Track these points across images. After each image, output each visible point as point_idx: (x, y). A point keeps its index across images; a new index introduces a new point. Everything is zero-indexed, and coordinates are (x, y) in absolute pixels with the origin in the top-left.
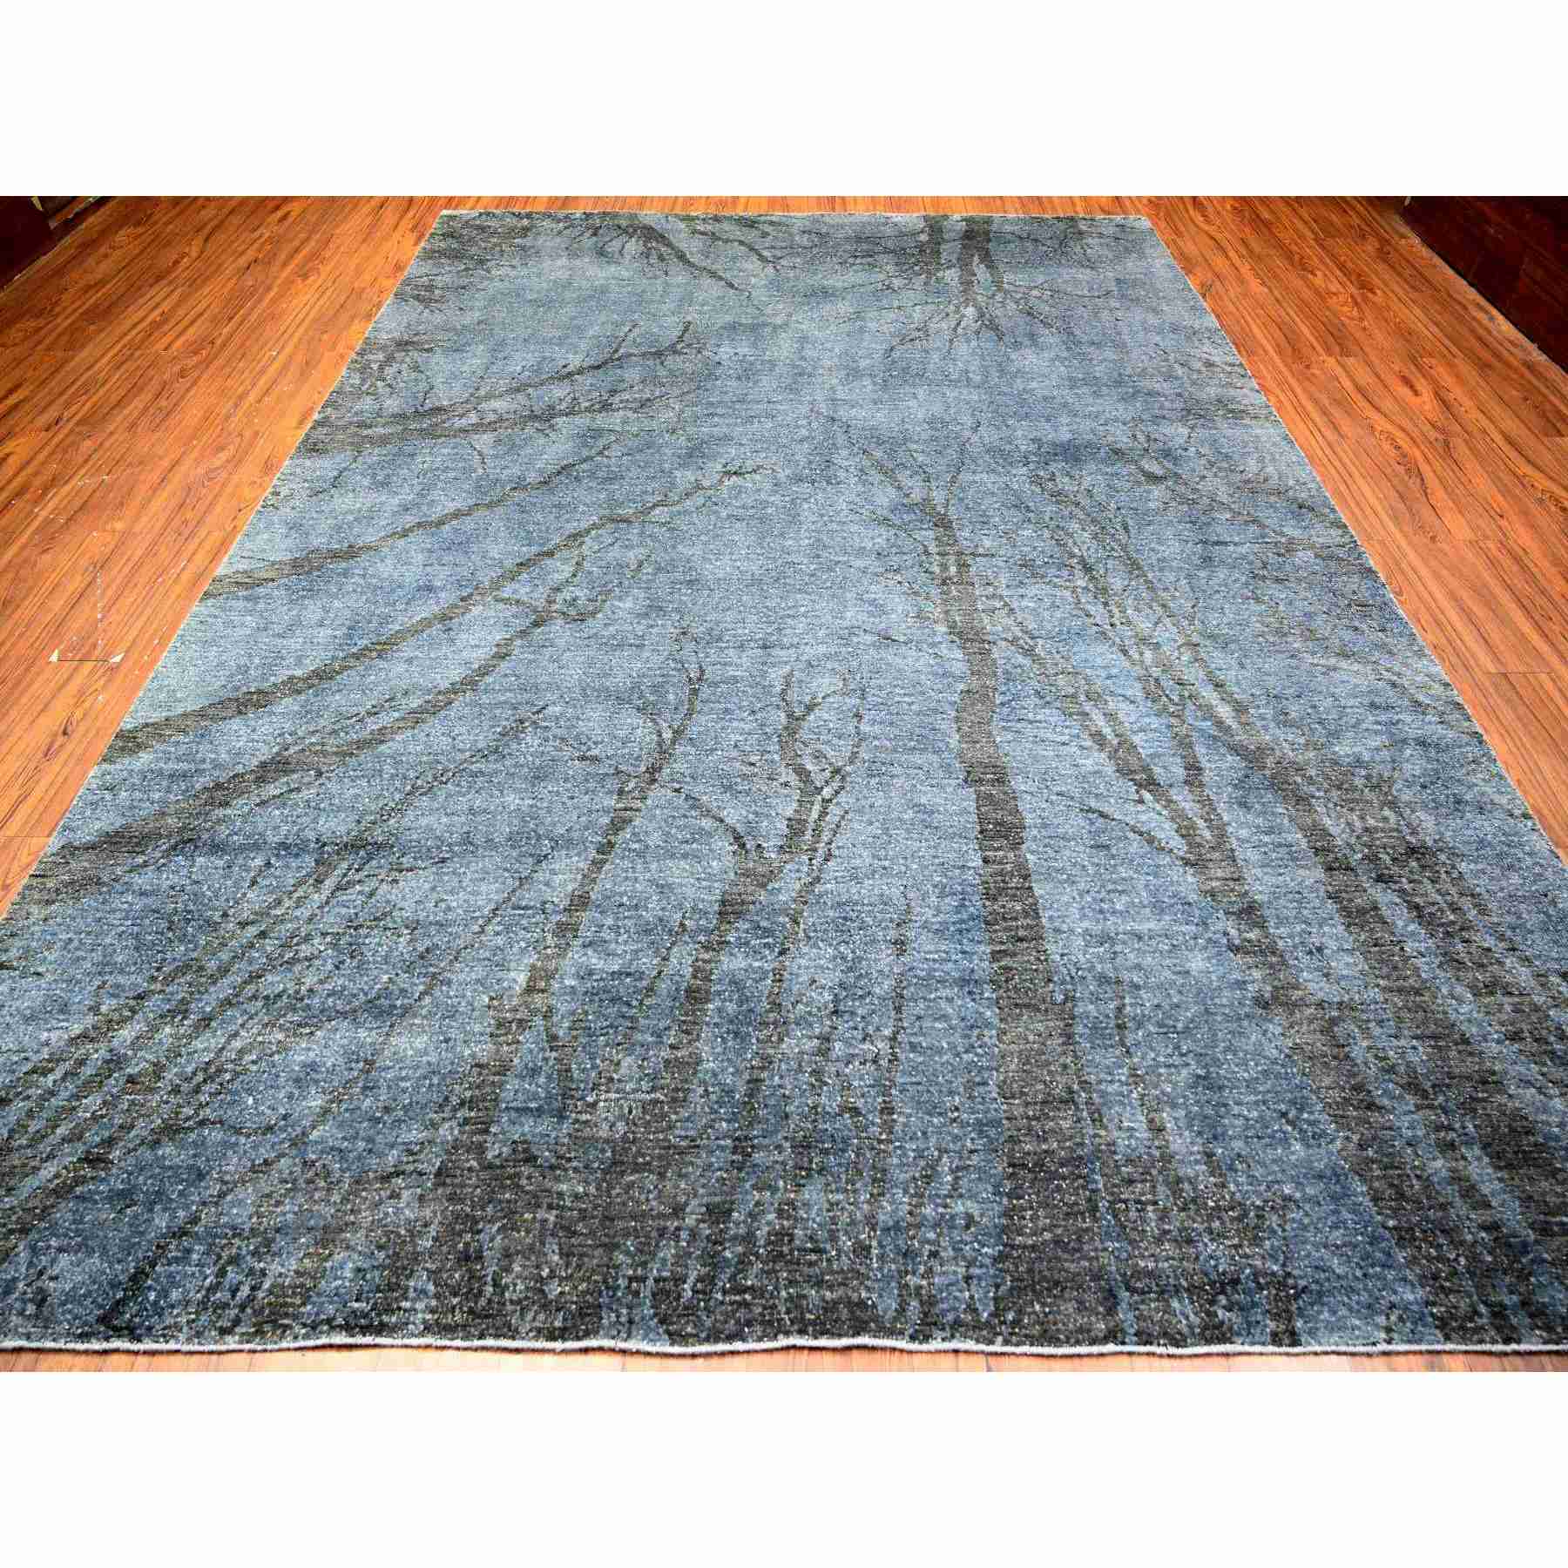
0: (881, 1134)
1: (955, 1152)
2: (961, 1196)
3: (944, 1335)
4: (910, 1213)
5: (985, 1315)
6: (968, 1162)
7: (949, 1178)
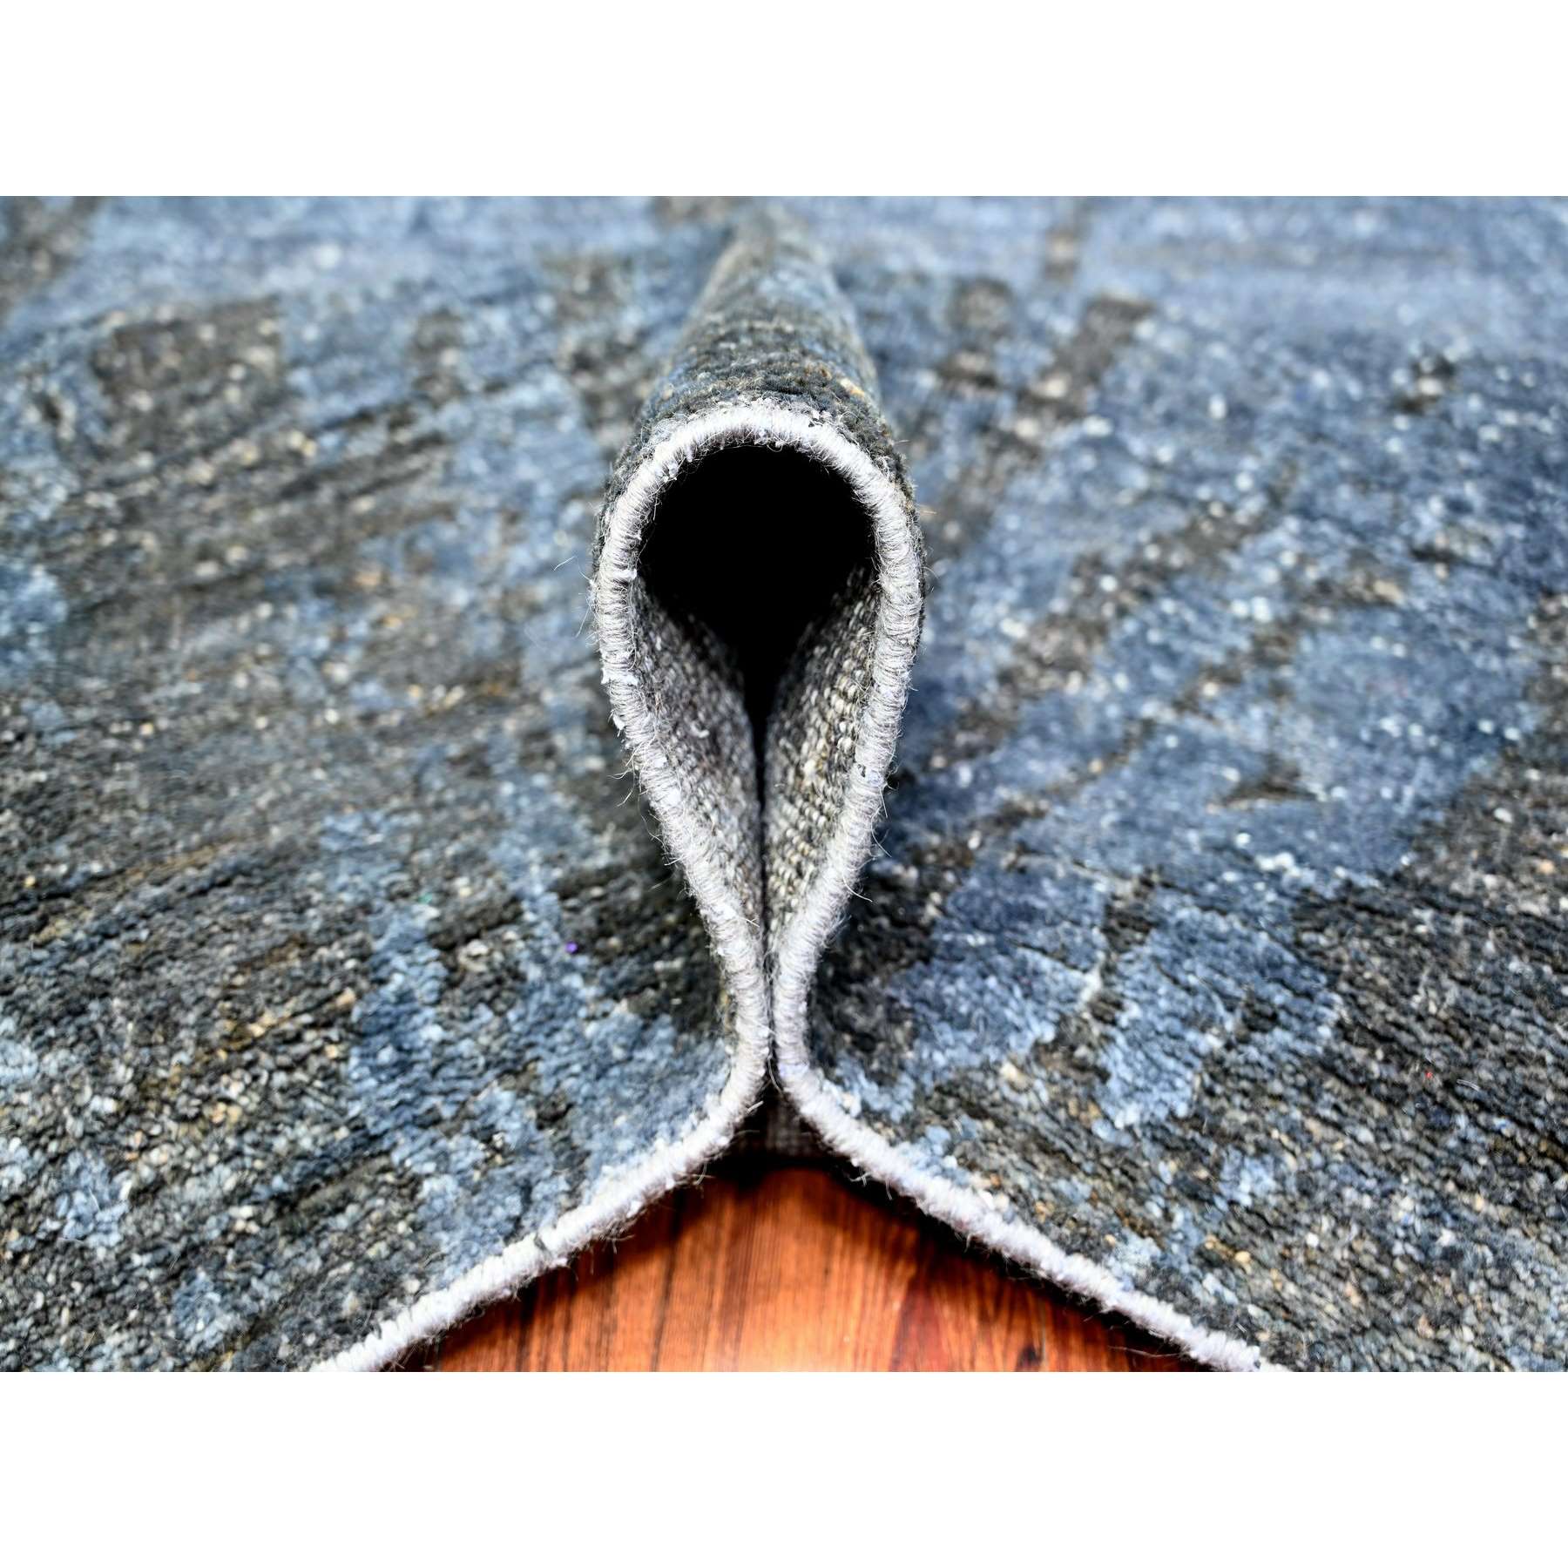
0: (1045, 374)
1: (1345, 525)
2: (1278, 691)
3: (879, 1102)
4: (1006, 678)
5: (1130, 1115)
6: (1384, 588)
7: (1262, 610)
